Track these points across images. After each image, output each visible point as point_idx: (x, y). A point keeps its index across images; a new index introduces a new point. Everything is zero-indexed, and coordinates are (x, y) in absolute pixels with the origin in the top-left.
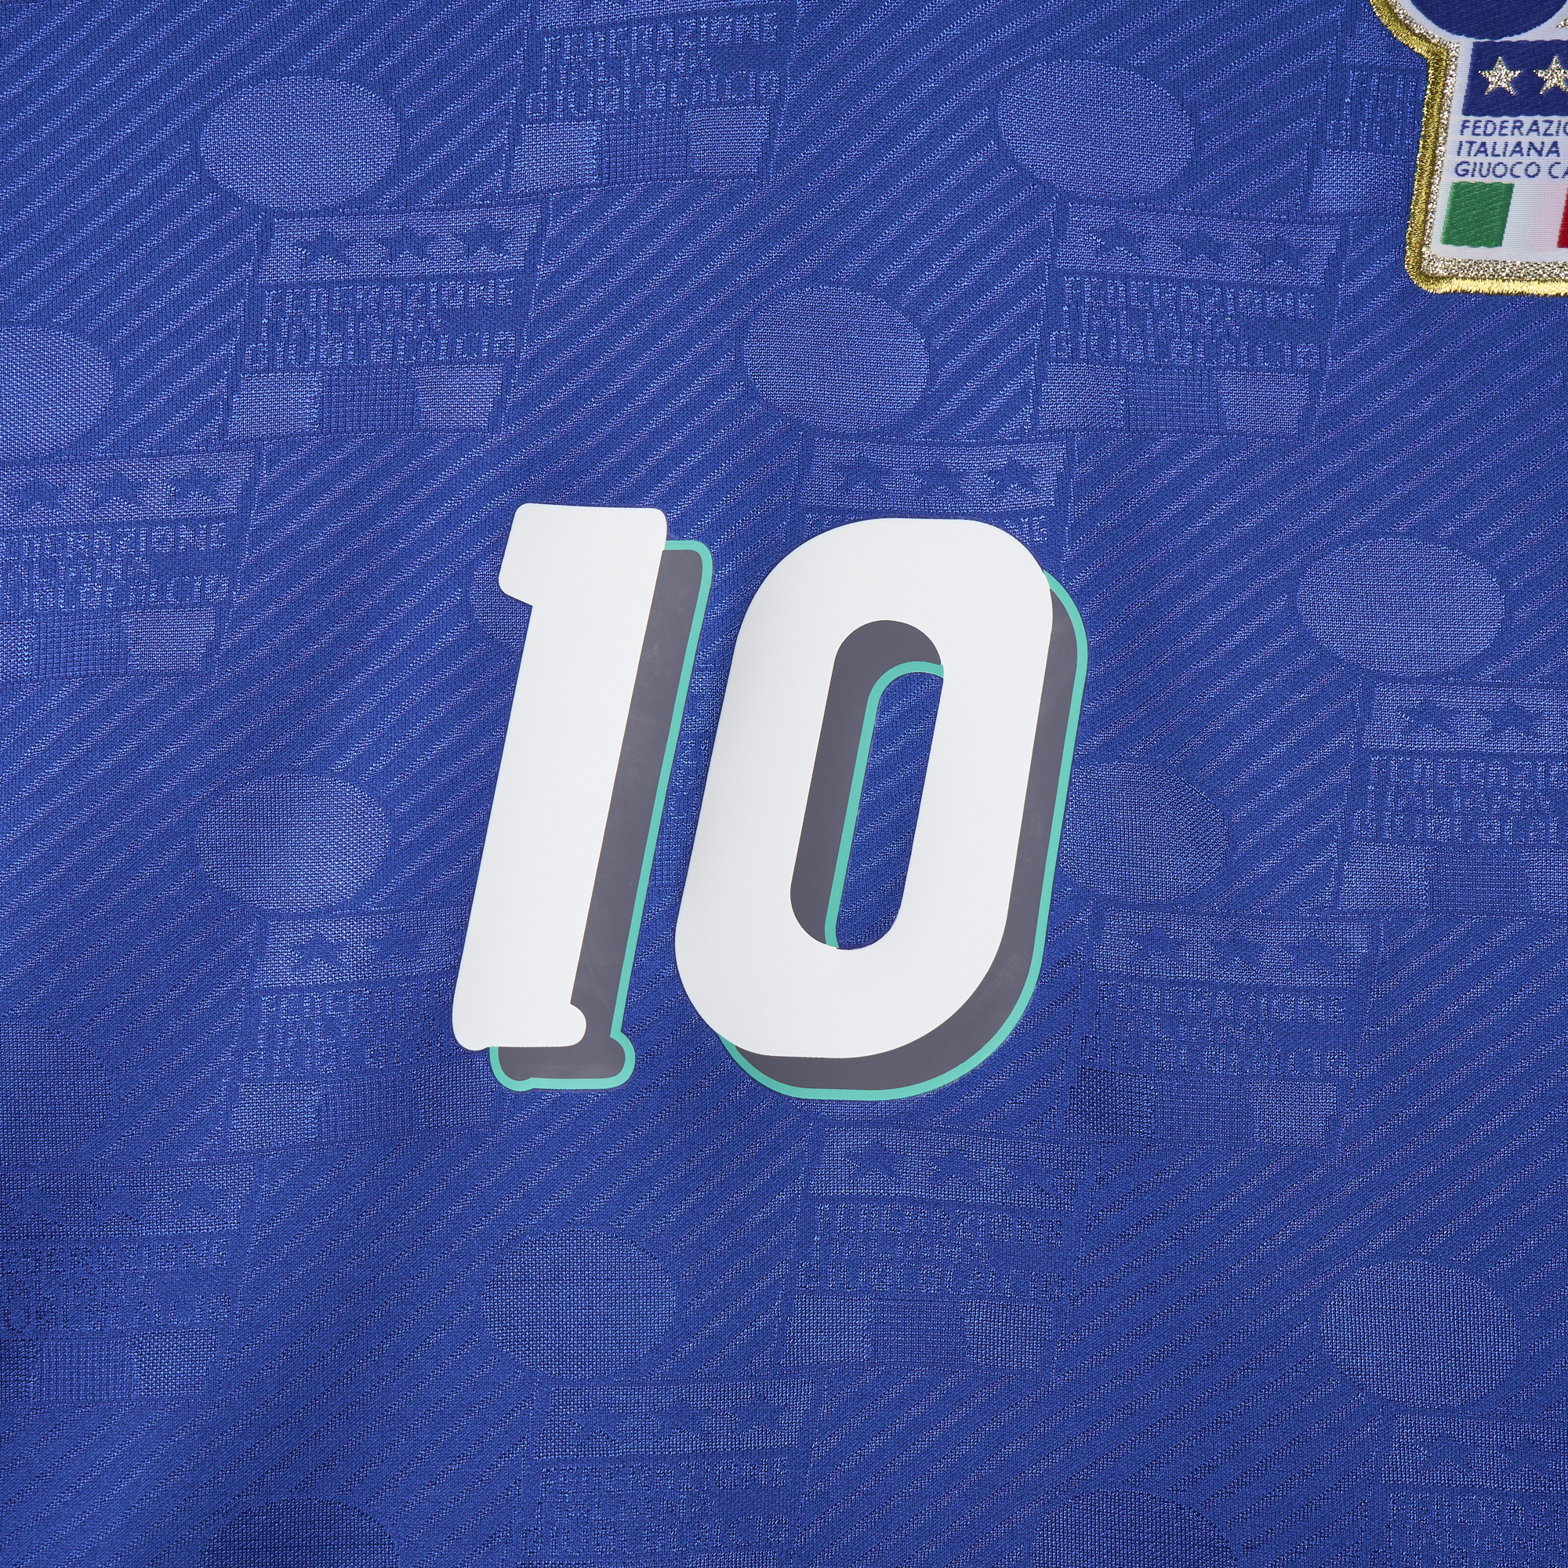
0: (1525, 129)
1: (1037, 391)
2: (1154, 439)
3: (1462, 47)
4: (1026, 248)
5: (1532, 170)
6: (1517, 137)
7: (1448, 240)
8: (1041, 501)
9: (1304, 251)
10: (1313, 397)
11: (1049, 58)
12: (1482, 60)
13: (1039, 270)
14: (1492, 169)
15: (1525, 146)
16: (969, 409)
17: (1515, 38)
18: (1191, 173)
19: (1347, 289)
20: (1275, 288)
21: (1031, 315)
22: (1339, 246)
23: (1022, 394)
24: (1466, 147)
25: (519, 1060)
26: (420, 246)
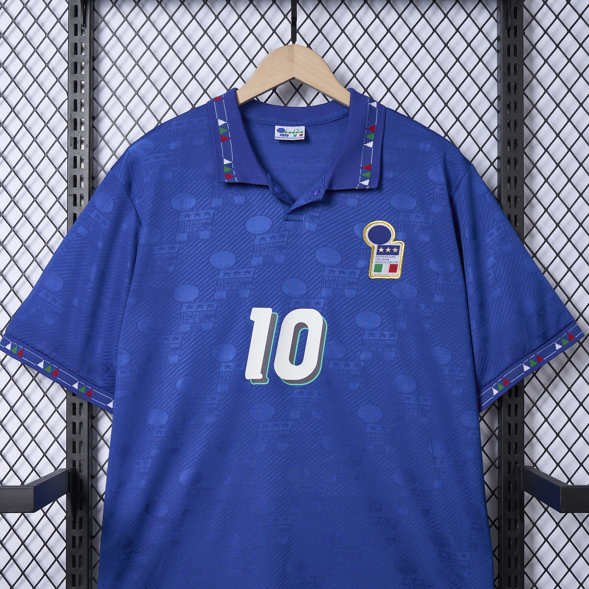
0: (384, 257)
1: (321, 292)
2: (336, 298)
3: (376, 246)
4: (319, 273)
5: (385, 262)
6: (383, 258)
7: (374, 272)
8: (321, 307)
9: (355, 273)
10: (357, 292)
11: (322, 247)
12: (379, 247)
13: (321, 276)
14: (380, 262)
15: (384, 259)
16: (312, 294)
17: (383, 245)
18: (341, 263)
19: (361, 278)
20: (352, 278)
21: (320, 282)
22: (360, 272)
23: (319, 292)
24: (377, 259)
25: (254, 381)
26: (239, 273)
